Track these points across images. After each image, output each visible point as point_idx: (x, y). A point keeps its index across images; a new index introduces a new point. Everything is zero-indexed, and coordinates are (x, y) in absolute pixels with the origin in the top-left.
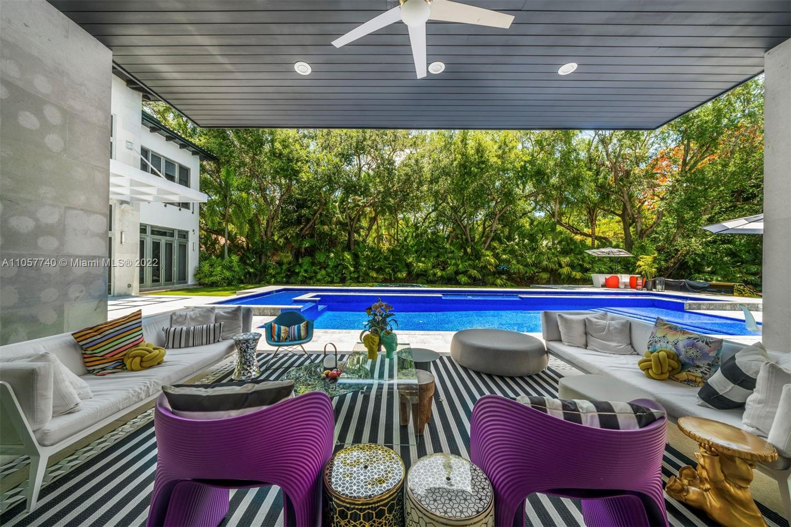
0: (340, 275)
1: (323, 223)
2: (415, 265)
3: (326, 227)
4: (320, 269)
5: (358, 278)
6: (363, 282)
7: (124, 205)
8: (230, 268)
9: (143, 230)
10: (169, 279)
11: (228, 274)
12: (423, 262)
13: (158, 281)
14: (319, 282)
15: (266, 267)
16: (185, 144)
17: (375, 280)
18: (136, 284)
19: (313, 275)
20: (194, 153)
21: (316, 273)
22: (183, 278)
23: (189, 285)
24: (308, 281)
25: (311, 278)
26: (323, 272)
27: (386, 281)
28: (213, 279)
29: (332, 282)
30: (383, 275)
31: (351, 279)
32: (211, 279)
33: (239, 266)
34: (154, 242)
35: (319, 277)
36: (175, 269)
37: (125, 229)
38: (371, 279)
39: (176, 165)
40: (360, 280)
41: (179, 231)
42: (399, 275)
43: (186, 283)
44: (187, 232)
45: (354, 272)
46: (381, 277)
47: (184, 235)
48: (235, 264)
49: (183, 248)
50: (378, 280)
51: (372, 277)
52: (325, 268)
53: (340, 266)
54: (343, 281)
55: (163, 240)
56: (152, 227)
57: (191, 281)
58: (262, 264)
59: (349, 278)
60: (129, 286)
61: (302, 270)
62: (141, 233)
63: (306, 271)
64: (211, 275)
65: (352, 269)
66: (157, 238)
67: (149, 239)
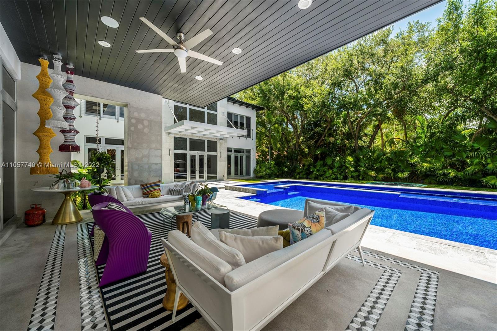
0: (343, 174)
1: (330, 135)
2: (419, 165)
3: (332, 139)
4: (328, 169)
5: (359, 176)
6: (363, 179)
7: (221, 141)
8: (269, 169)
9: (229, 150)
10: (242, 173)
11: (268, 171)
12: (430, 162)
13: (237, 174)
14: (327, 178)
15: (295, 168)
16: (248, 105)
17: (375, 179)
18: (226, 175)
19: (323, 173)
20: (253, 109)
21: (325, 172)
22: (248, 173)
23: (251, 177)
24: (319, 177)
25: (321, 175)
26: (331, 171)
27: (386, 180)
28: (261, 174)
29: (336, 179)
30: (383, 174)
31: (352, 177)
32: (260, 174)
33: (274, 167)
34: (235, 156)
35: (327, 174)
36: (244, 169)
37: (222, 151)
38: (369, 177)
39: (245, 117)
40: (361, 178)
41: (246, 150)
42: (400, 175)
43: (250, 176)
44: (250, 150)
45: (354, 172)
46: (382, 176)
47: (248, 151)
48: (272, 166)
49: (248, 158)
50: (377, 179)
51: (371, 176)
52: (332, 169)
53: (342, 167)
54: (345, 178)
55: (239, 155)
56: (234, 149)
57: (252, 175)
58: (293, 166)
59: (350, 176)
60: (223, 176)
61: (316, 170)
62: (228, 152)
63: (318, 171)
64: (260, 172)
65: (352, 169)
66: (236, 153)
67: (233, 155)
